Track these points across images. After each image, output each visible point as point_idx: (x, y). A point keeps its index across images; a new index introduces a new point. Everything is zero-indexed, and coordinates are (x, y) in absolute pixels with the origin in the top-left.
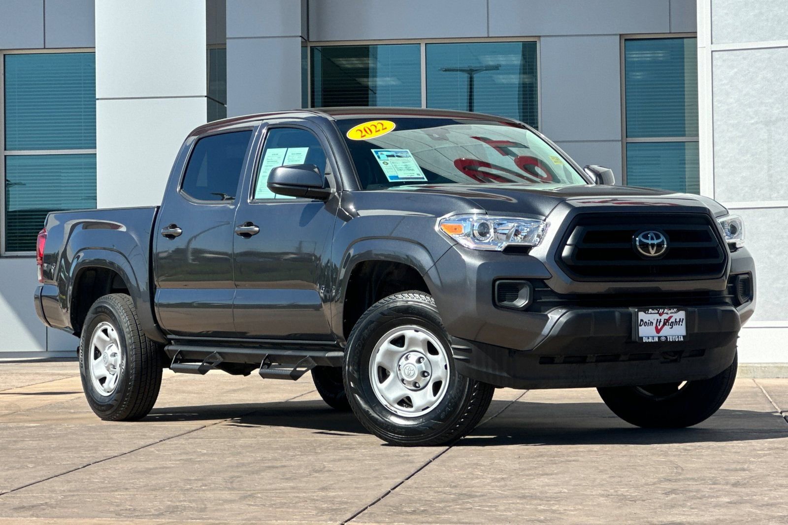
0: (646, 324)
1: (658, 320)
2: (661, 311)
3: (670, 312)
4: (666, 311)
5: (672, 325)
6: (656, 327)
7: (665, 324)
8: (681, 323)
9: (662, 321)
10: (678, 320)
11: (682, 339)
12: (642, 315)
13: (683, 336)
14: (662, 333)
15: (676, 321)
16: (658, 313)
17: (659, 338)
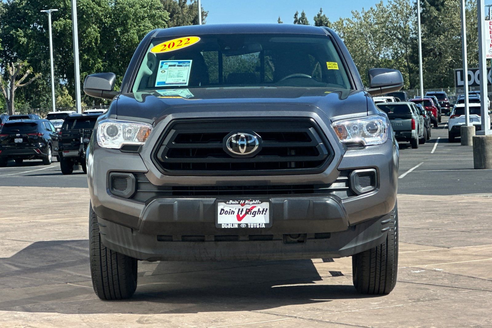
0: (227, 213)
1: (239, 209)
2: (242, 202)
3: (252, 202)
4: (247, 202)
5: (254, 214)
6: (238, 216)
7: (247, 213)
8: (264, 212)
9: (245, 210)
10: (261, 210)
11: (264, 226)
12: (221, 206)
13: (265, 224)
14: (244, 221)
16: (239, 203)
17: (239, 225)
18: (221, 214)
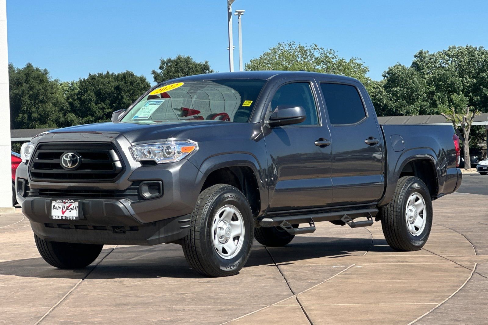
0: (56, 208)
1: (63, 206)
2: (64, 201)
3: (69, 202)
4: (66, 201)
5: (71, 210)
6: (62, 211)
7: (67, 209)
8: (76, 209)
9: (66, 207)
10: (75, 207)
11: (75, 219)
12: (54, 203)
13: (76, 217)
14: (64, 215)
15: (73, 208)
16: (62, 202)
17: (62, 217)
18: (53, 209)
